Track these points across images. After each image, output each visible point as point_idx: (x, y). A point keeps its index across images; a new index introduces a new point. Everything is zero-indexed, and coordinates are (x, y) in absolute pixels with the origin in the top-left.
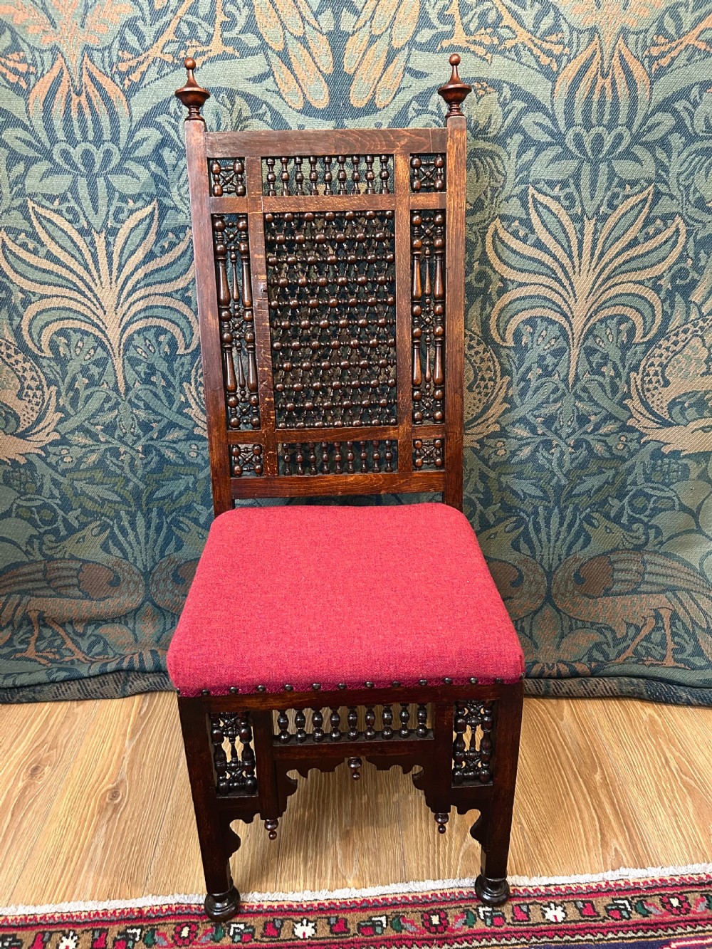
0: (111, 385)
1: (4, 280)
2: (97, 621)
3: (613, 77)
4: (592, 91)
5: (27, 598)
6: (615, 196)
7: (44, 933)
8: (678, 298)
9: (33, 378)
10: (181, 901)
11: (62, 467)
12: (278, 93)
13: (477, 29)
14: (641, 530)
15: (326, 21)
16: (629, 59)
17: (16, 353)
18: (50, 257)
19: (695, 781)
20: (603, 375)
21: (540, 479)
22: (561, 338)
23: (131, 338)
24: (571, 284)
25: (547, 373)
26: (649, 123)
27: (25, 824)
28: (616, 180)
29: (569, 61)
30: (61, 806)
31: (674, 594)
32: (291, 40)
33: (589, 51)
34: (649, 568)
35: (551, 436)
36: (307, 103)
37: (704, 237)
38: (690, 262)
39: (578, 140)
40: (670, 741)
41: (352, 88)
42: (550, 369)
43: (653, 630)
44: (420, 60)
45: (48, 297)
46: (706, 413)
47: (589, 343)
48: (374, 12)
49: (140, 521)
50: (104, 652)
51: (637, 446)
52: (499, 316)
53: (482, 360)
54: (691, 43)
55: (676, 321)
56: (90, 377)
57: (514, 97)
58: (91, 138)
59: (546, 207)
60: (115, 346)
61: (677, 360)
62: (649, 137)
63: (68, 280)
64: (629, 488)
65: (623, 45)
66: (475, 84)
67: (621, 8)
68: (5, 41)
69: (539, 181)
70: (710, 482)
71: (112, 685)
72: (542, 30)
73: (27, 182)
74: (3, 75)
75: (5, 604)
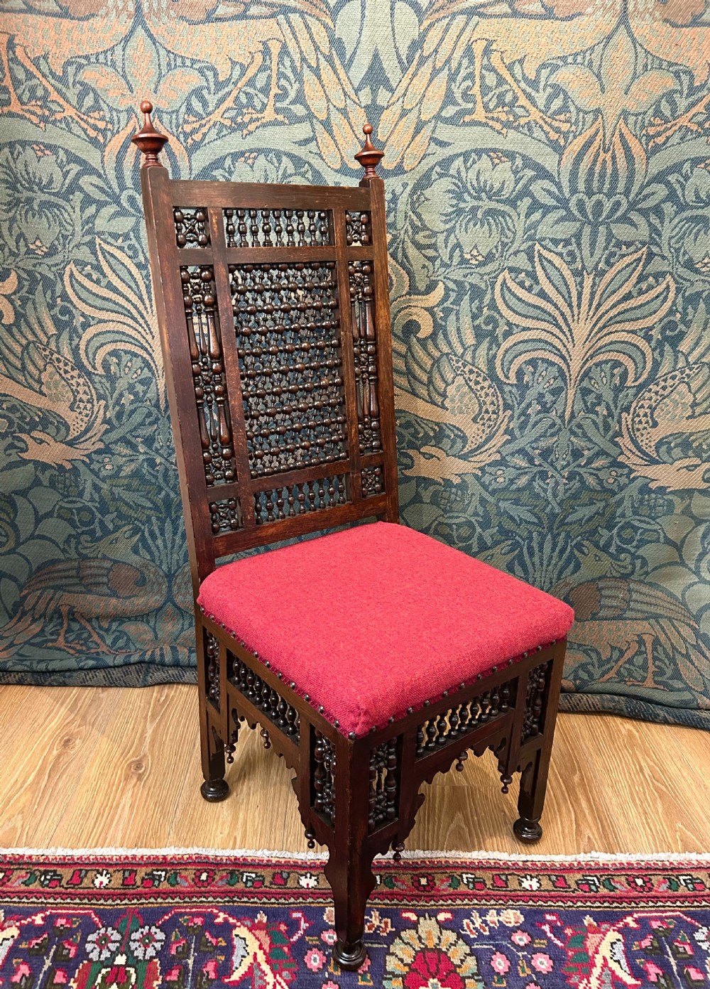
0: (153, 402)
1: (69, 305)
2: (122, 618)
3: (614, 152)
4: (595, 161)
5: (59, 593)
6: (612, 254)
7: (81, 870)
8: (667, 347)
9: (85, 392)
10: (200, 852)
11: (103, 473)
13: (497, 106)
14: (628, 560)
15: (365, 97)
16: (629, 137)
17: (73, 369)
18: (110, 286)
19: (667, 787)
20: (597, 413)
21: (536, 506)
22: (560, 379)
24: (570, 330)
25: (546, 410)
26: (645, 192)
27: (60, 785)
28: (614, 240)
29: (575, 137)
30: (92, 771)
31: (658, 623)
32: (333, 111)
33: (593, 130)
34: (634, 596)
37: (691, 294)
38: (678, 315)
39: (581, 204)
40: (646, 752)
41: (384, 153)
42: (548, 406)
43: (636, 654)
44: (444, 132)
45: (105, 321)
46: (690, 453)
47: (584, 384)
48: (406, 90)
49: (169, 526)
50: (127, 646)
51: (627, 481)
52: (504, 357)
53: (487, 395)
54: (685, 124)
55: (664, 370)
56: (136, 394)
57: (525, 166)
59: (550, 262)
60: (160, 367)
61: (665, 403)
62: (643, 205)
63: (123, 307)
64: (618, 519)
65: (623, 125)
66: (492, 154)
67: (623, 92)
68: (89, 101)
69: (544, 239)
70: (693, 517)
71: (134, 675)
72: (552, 110)
73: (97, 222)
74: (85, 131)
75: (39, 598)
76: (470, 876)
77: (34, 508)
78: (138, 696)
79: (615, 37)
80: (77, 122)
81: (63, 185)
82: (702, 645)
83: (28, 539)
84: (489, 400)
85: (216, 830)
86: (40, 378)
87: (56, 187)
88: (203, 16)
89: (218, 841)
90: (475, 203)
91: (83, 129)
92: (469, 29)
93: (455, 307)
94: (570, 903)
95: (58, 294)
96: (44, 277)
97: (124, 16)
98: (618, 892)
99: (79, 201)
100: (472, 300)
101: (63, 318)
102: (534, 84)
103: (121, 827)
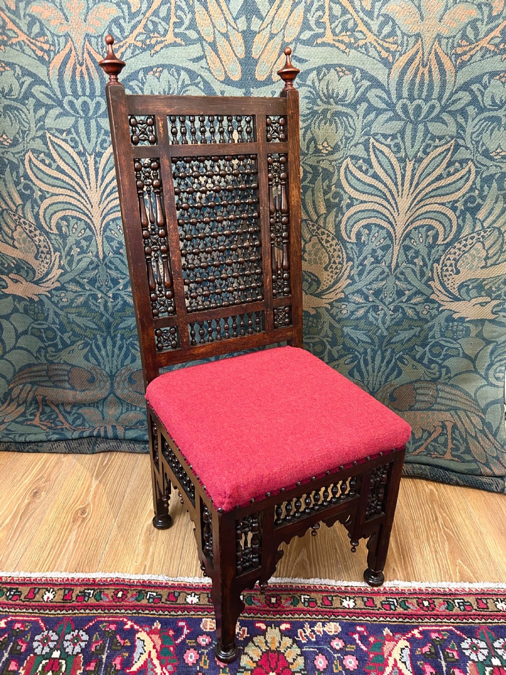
0: (94, 253)
1: (30, 183)
2: (79, 405)
3: (430, 67)
4: (416, 74)
5: (36, 387)
6: (428, 146)
7: (35, 588)
8: (468, 215)
9: (45, 247)
10: (119, 576)
11: (61, 304)
12: (209, 69)
13: (340, 32)
14: (437, 369)
15: (242, 24)
16: (441, 55)
17: (35, 230)
18: (58, 169)
19: (453, 533)
20: (415, 264)
21: (369, 331)
22: (388, 238)
23: (108, 224)
24: (396, 203)
25: (377, 261)
26: (455, 97)
27: (28, 525)
28: (429, 135)
29: (401, 55)
30: (51, 516)
31: (457, 413)
32: (218, 35)
33: (415, 50)
34: (440, 394)
35: (378, 302)
36: (227, 77)
37: (487, 176)
38: (477, 192)
39: (405, 108)
40: (441, 506)
41: (257, 68)
42: (379, 258)
43: (440, 435)
44: (302, 51)
45: (56, 195)
46: (483, 293)
47: (406, 243)
48: (273, 18)
49: (109, 341)
50: (83, 424)
51: (437, 313)
52: (347, 222)
53: (335, 250)
54: (485, 45)
55: (466, 231)
56: (82, 248)
57: (363, 78)
58: (88, 94)
59: (381, 151)
60: (98, 228)
61: (466, 257)
62: (453, 108)
63: (69, 184)
64: (429, 340)
65: (437, 46)
66: (338, 68)
67: (437, 21)
68: (36, 29)
69: (377, 134)
70: (484, 339)
71: (86, 446)
72: (383, 35)
73: (46, 121)
74: (34, 51)
75: (22, 390)
76: (307, 597)
77: (15, 328)
78: (88, 460)
80: (28, 45)
81: (20, 92)
82: (487, 430)
83: (11, 350)
84: (336, 254)
85: (132, 560)
86: (12, 235)
87: (15, 94)
89: (132, 569)
90: (326, 106)
91: (33, 50)
93: (311, 185)
94: (375, 619)
95: (21, 175)
96: (10, 162)
98: (410, 611)
99: (32, 105)
100: (323, 180)
101: (26, 192)
102: (370, 14)
103: (66, 557)
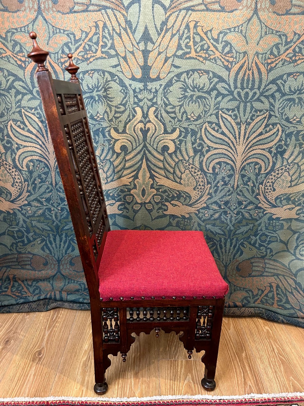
0: (50, 183)
1: (10, 139)
2: (37, 280)
3: (253, 70)
4: (245, 74)
5: (9, 269)
6: (253, 115)
8: (279, 156)
9: (18, 179)
10: (65, 399)
11: (27, 215)
12: (122, 72)
13: (200, 51)
14: (264, 250)
15: (142, 46)
16: (259, 64)
17: (13, 168)
18: (29, 131)
19: (285, 358)
20: (248, 185)
21: (222, 227)
22: (232, 170)
24: (236, 149)
25: (226, 184)
26: (267, 88)
28: (254, 109)
29: (235, 64)
30: (18, 357)
31: (278, 277)
32: (128, 53)
33: (243, 61)
34: (267, 266)
35: (227, 209)
36: (133, 76)
37: (289, 133)
38: (283, 142)
39: (239, 94)
41: (151, 71)
42: (227, 182)
43: (269, 292)
44: (177, 62)
45: (27, 147)
46: (290, 202)
47: (242, 173)
48: (160, 43)
49: (58, 238)
50: (40, 293)
51: (262, 215)
52: (207, 161)
53: (200, 178)
55: (278, 165)
56: (42, 179)
57: (214, 77)
59: (226, 119)
60: (52, 167)
62: (267, 94)
63: (35, 140)
64: (259, 232)
65: (256, 58)
66: (199, 71)
67: (256, 44)
68: (17, 48)
69: (223, 109)
70: (292, 230)
71: (42, 306)
72: (225, 52)
73: (22, 102)
74: (16, 61)
78: (43, 316)
79: (252, 20)
80: (12, 58)
81: (6, 86)
82: (298, 288)
84: (200, 180)
85: (74, 386)
87: (3, 86)
88: (68, 11)
90: (192, 93)
92: (187, 16)
93: (184, 139)
95: (5, 135)
97: (33, 11)
99: (14, 93)
100: (192, 136)
101: (8, 145)
102: (217, 41)
103: (28, 386)
